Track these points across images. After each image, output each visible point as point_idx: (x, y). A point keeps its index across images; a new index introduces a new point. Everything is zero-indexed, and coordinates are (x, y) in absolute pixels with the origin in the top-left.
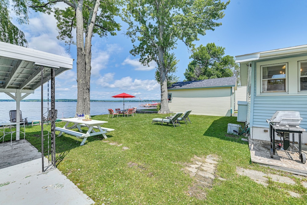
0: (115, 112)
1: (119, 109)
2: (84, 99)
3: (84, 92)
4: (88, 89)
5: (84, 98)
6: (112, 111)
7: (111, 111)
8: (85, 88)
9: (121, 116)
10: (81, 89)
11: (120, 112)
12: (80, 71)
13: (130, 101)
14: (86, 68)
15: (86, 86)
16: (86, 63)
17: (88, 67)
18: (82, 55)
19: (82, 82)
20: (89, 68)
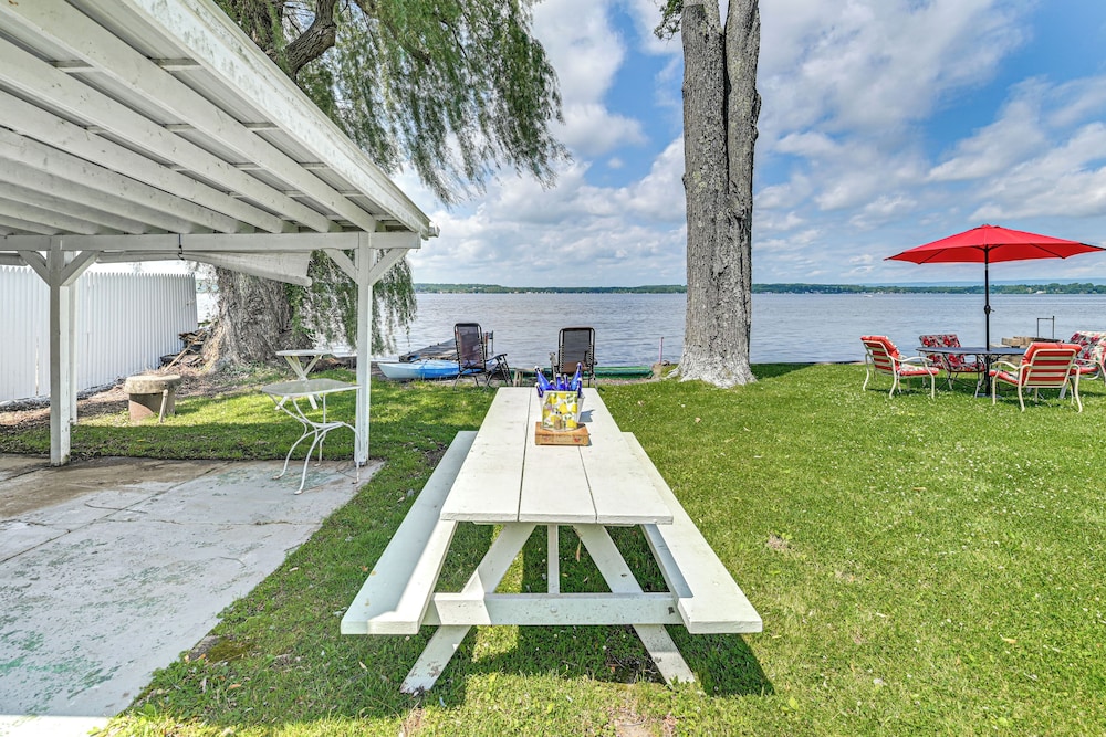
0: (910, 361)
1: (951, 341)
2: (716, 274)
3: (713, 240)
4: (739, 219)
5: (716, 270)
6: (891, 351)
7: (880, 351)
8: (721, 216)
9: (964, 388)
10: (700, 224)
11: (955, 362)
12: (694, 128)
13: (1052, 289)
14: (732, 108)
15: (728, 203)
16: (732, 80)
17: (739, 103)
18: (702, 40)
19: (704, 184)
20: (748, 104)
